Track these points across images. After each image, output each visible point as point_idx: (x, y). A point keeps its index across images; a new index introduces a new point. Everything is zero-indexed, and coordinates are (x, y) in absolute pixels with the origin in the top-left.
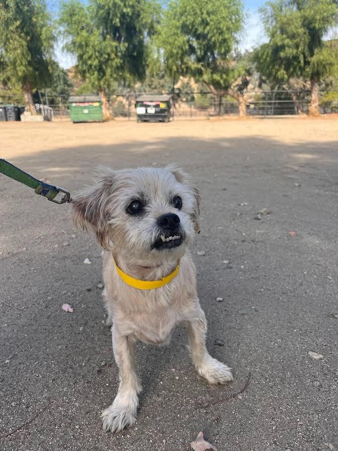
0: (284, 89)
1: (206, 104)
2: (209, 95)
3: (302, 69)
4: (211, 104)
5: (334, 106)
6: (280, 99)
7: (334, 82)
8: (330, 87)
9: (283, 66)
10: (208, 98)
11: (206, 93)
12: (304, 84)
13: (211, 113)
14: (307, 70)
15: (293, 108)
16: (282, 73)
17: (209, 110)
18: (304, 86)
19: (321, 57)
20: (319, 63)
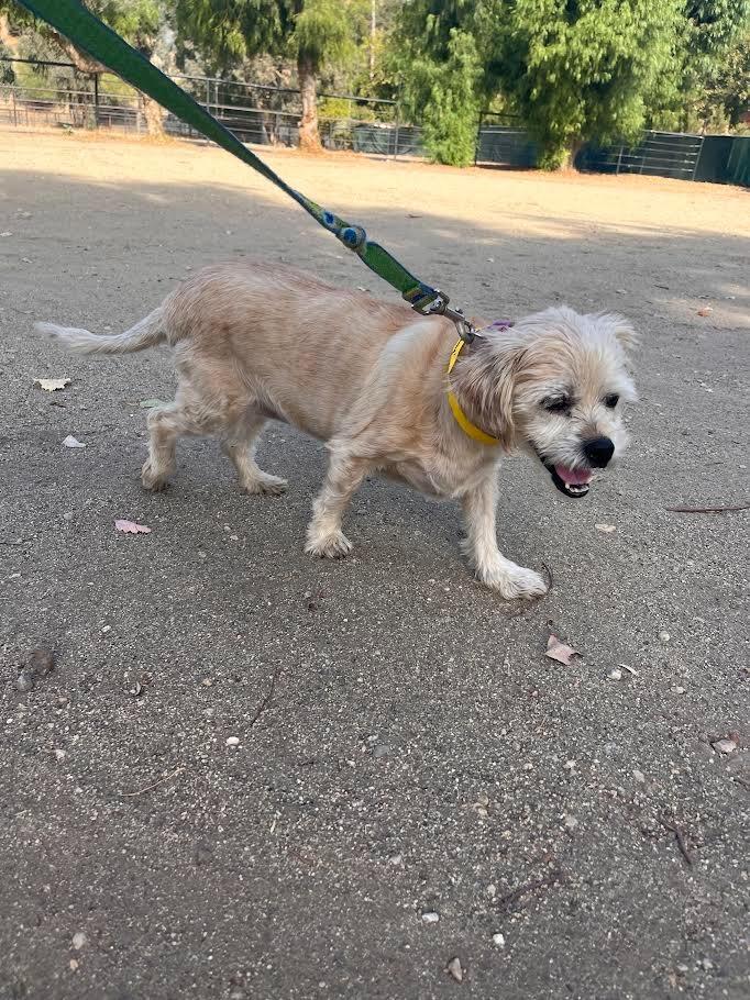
0: (234, 78)
1: (48, 94)
2: (54, 71)
3: (280, 39)
4: (61, 95)
5: (340, 132)
6: (228, 101)
7: (337, 78)
8: (330, 87)
9: (238, 23)
10: (51, 78)
11: (44, 64)
12: (278, 73)
13: (64, 119)
14: (291, 40)
15: (259, 128)
16: (236, 39)
17: (58, 110)
18: (278, 80)
19: (320, 18)
20: (315, 29)
